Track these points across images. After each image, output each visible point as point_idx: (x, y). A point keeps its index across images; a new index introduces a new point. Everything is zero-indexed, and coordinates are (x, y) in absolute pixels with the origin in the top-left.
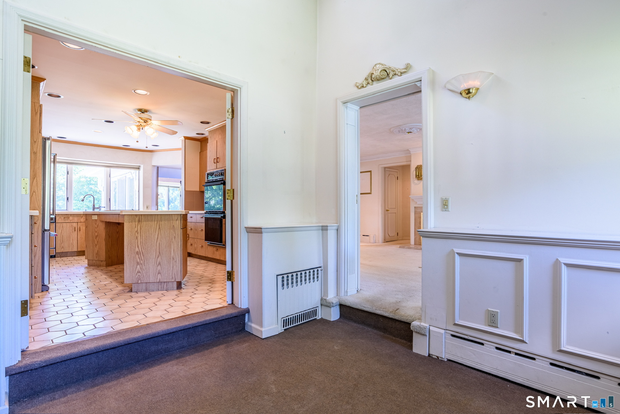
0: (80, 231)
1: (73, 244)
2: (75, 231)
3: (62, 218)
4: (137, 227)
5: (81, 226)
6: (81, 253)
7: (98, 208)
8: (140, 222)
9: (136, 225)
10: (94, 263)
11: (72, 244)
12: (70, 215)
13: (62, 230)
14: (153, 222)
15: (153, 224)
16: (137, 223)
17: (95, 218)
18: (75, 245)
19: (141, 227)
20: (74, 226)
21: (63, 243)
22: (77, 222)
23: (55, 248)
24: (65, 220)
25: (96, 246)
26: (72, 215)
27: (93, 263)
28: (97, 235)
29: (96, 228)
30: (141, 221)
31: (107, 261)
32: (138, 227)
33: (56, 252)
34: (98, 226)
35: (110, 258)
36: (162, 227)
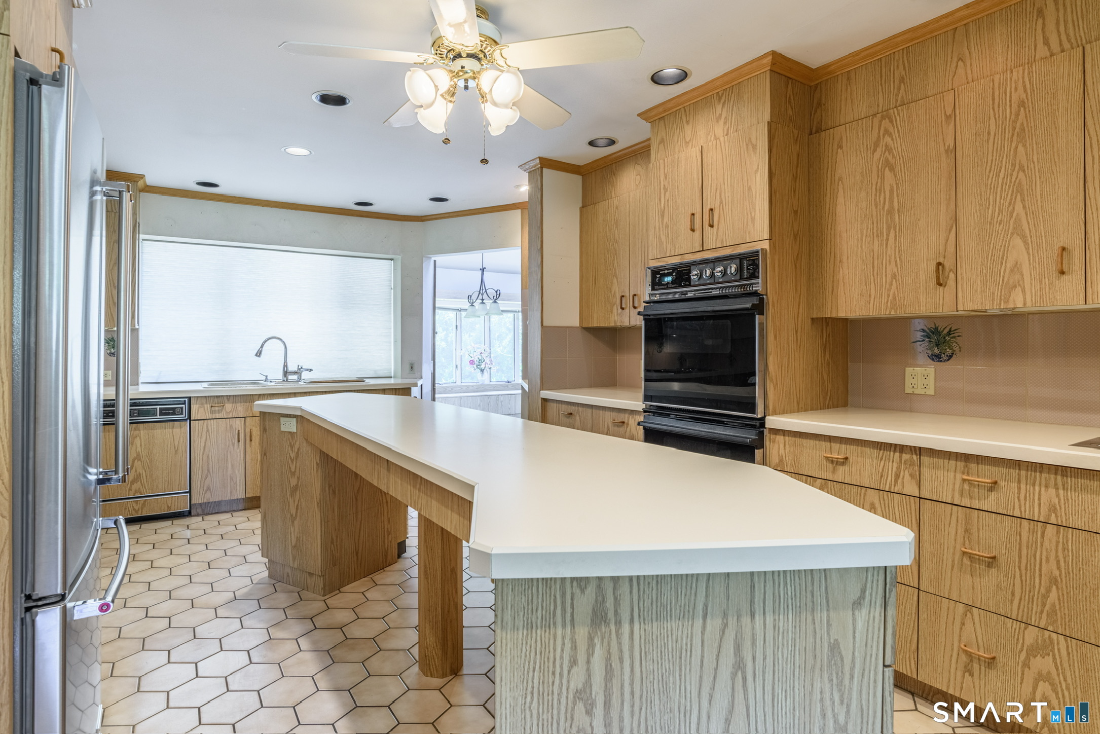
0: (251, 440)
1: (235, 480)
2: (239, 441)
3: (205, 406)
4: (581, 658)
5: (254, 428)
6: (252, 503)
7: (295, 373)
8: (607, 624)
9: (574, 647)
10: (288, 576)
11: (232, 479)
12: (225, 398)
13: (206, 440)
14: (699, 623)
15: (697, 641)
16: (582, 632)
17: (290, 426)
18: (238, 482)
19: (615, 664)
20: (237, 427)
21: (209, 476)
22: (245, 417)
23: (190, 492)
24: (215, 412)
25: (293, 522)
26: (232, 398)
27: (285, 575)
28: (297, 485)
29: (293, 462)
30: (611, 614)
31: (327, 576)
32: (588, 662)
33: (192, 503)
34: (297, 453)
35: (334, 565)
36: (759, 656)
